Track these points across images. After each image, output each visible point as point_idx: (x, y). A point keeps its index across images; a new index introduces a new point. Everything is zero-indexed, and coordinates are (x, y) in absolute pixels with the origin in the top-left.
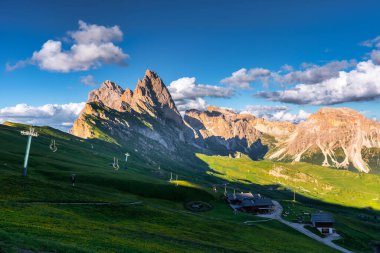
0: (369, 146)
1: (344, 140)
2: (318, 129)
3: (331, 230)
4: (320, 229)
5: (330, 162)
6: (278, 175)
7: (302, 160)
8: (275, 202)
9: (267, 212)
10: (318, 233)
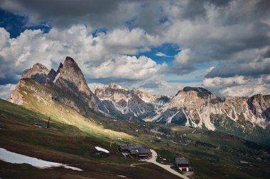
0: (215, 113)
1: (199, 109)
2: (183, 101)
3: (187, 169)
4: (181, 169)
5: (190, 123)
6: (157, 132)
7: (172, 122)
8: (152, 151)
9: (147, 157)
10: (179, 171)
